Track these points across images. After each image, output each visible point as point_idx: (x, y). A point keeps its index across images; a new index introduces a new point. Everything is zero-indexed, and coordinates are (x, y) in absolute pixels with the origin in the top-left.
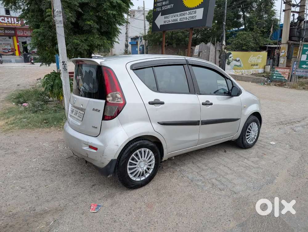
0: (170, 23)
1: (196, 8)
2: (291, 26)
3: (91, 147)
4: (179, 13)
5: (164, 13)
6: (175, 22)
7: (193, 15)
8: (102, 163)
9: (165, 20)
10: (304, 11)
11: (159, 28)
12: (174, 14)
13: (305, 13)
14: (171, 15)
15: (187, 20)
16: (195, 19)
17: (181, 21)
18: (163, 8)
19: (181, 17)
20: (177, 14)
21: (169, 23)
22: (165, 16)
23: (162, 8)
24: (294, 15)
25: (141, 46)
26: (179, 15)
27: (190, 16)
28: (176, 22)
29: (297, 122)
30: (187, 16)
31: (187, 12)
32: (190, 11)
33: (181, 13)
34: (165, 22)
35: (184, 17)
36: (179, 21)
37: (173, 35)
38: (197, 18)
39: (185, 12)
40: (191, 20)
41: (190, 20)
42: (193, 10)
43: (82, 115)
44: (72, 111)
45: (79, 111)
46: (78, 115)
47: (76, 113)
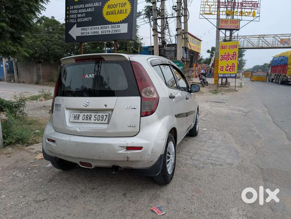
0: (89, 34)
1: (118, 23)
2: (159, 48)
3: (129, 148)
4: (100, 26)
5: (79, 25)
6: (95, 34)
7: (117, 29)
8: (151, 161)
9: (82, 31)
11: (76, 39)
12: (94, 27)
13: (165, 38)
14: (90, 27)
15: (110, 33)
16: (119, 32)
17: (102, 34)
18: (79, 20)
19: (102, 30)
20: (97, 27)
21: (88, 35)
22: (82, 28)
23: (77, 20)
24: (159, 40)
25: (7, 62)
26: (100, 28)
27: (113, 29)
28: (97, 34)
30: (111, 30)
31: (110, 26)
32: (112, 25)
33: (102, 26)
34: (82, 33)
35: (106, 30)
36: (101, 34)
38: (122, 32)
39: (108, 26)
40: (115, 33)
41: (113, 33)
42: (116, 25)
43: (105, 117)
44: (75, 117)
45: (95, 114)
46: (95, 119)
47: (87, 118)
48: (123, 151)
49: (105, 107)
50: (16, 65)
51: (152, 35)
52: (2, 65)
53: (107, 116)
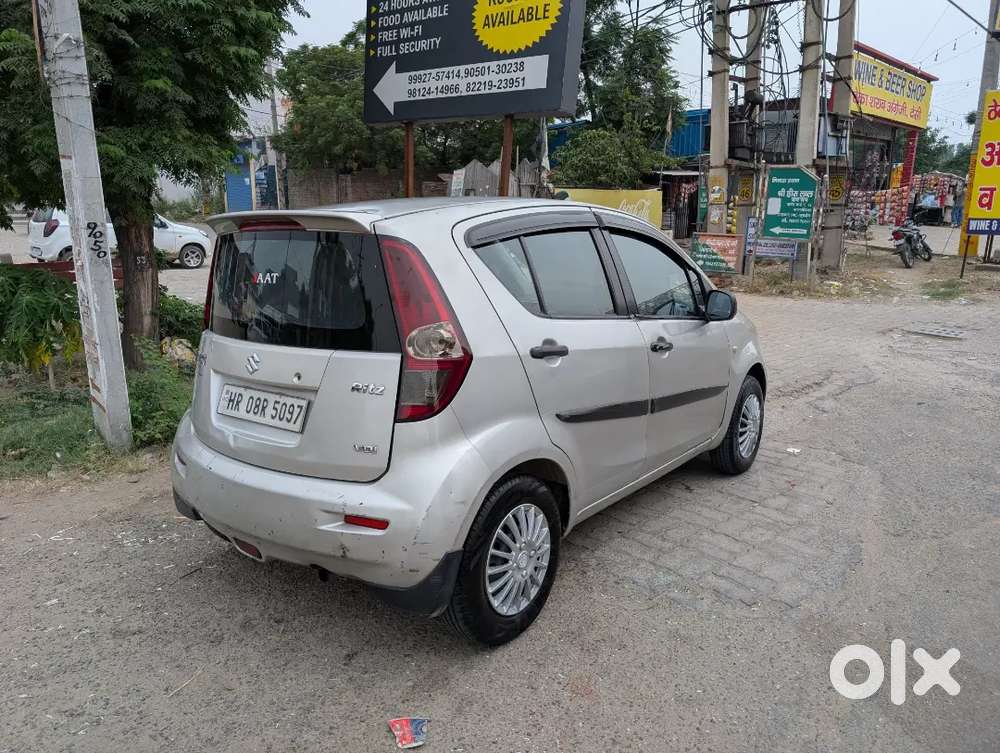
0: (432, 96)
1: (521, 54)
2: (731, 118)
3: (353, 520)
4: (462, 68)
5: (406, 64)
6: (449, 95)
7: (514, 75)
8: (411, 571)
9: (412, 87)
10: (758, 78)
11: (392, 112)
12: (446, 69)
13: (761, 82)
14: (434, 71)
15: (495, 90)
16: (520, 88)
17: (471, 93)
18: (404, 48)
19: (471, 80)
20: (456, 69)
21: (427, 97)
22: (413, 73)
23: (397, 49)
24: (735, 88)
25: (260, 169)
26: (462, 74)
27: (503, 76)
28: (454, 95)
29: (814, 386)
30: (495, 78)
31: (493, 65)
32: (501, 63)
33: (469, 67)
34: (411, 93)
35: (481, 79)
36: (465, 93)
37: (376, 137)
38: (530, 85)
39: (486, 64)
40: (508, 89)
41: (503, 90)
42: (513, 61)
43: (297, 410)
44: (230, 400)
45: (277, 398)
46: (274, 412)
47: (257, 406)
48: (334, 527)
49: (295, 380)
50: (284, 179)
51: (706, 74)
52: (247, 180)
53: (300, 407)
